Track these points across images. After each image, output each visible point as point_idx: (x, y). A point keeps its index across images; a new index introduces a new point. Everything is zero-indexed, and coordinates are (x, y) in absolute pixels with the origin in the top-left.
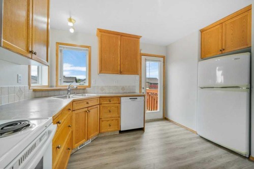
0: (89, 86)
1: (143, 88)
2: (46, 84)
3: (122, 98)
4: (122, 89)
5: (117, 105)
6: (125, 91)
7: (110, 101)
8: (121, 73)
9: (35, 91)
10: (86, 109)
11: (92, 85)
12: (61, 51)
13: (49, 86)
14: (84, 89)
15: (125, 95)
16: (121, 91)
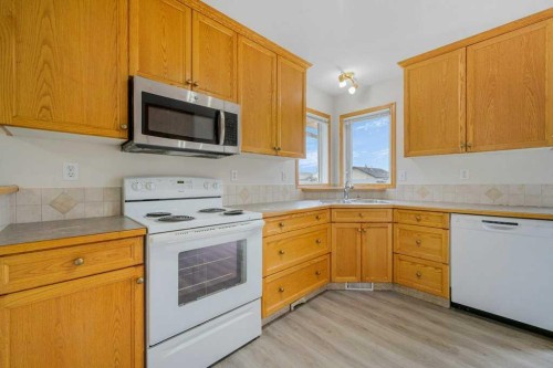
0: (394, 185)
2: (325, 180)
3: (455, 217)
4: (488, 193)
5: (441, 231)
7: (418, 220)
8: (467, 148)
9: (303, 190)
10: (358, 226)
11: (398, 183)
12: (348, 126)
13: (329, 184)
14: (383, 191)
15: (464, 208)
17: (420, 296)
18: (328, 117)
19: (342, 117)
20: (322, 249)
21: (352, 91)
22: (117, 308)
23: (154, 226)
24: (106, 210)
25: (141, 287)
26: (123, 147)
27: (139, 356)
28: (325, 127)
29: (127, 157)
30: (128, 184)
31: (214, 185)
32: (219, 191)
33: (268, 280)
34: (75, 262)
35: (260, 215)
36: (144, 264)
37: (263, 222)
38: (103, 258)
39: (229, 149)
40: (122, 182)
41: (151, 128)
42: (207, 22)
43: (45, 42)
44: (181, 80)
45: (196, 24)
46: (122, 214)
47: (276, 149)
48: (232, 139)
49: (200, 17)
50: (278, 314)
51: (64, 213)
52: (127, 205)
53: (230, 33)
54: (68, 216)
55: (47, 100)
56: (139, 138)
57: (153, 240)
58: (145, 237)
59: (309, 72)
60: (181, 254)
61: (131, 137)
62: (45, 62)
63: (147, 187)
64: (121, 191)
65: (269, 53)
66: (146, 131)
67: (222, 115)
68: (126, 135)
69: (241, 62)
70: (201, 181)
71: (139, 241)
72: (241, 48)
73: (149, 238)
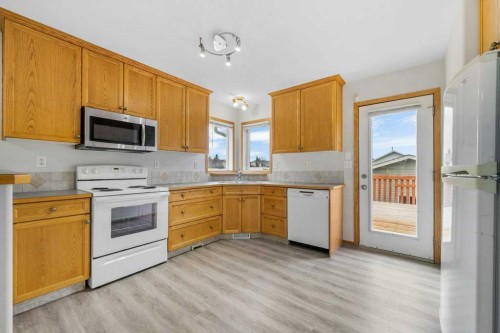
0: (271, 171)
1: (364, 176)
2: (231, 169)
3: (289, 190)
4: (316, 176)
5: (283, 199)
6: (321, 181)
7: (273, 193)
8: (301, 149)
10: (240, 197)
11: (273, 170)
12: (247, 131)
13: (233, 171)
14: (265, 175)
16: (315, 181)
17: (275, 239)
18: (233, 123)
19: (243, 124)
20: (215, 212)
21: (244, 108)
22: (74, 236)
23: (96, 193)
24: (65, 185)
25: (88, 225)
26: (76, 147)
27: (87, 264)
28: (231, 131)
29: (79, 153)
30: (79, 169)
31: (141, 171)
32: (145, 175)
33: (173, 228)
34: (51, 210)
35: (167, 189)
36: (90, 214)
37: (168, 193)
38: (67, 209)
39: (149, 148)
40: (76, 168)
41: (95, 137)
42: (135, 70)
43: (31, 90)
44: (116, 106)
45: (127, 72)
46: (75, 188)
47: (185, 148)
48: (150, 141)
49: (130, 68)
50: (182, 251)
51: (37, 187)
52: (79, 183)
53: (151, 76)
54: (40, 189)
55: (32, 123)
56: (88, 142)
57: (96, 201)
58: (91, 199)
59: (211, 97)
60: (113, 210)
61: (83, 141)
62: (31, 101)
63: (93, 172)
64: (75, 174)
65: (180, 86)
66: (92, 138)
67: (144, 127)
68: (79, 141)
69: (159, 93)
70: (131, 168)
71: (88, 201)
72: (159, 84)
73: (94, 199)
